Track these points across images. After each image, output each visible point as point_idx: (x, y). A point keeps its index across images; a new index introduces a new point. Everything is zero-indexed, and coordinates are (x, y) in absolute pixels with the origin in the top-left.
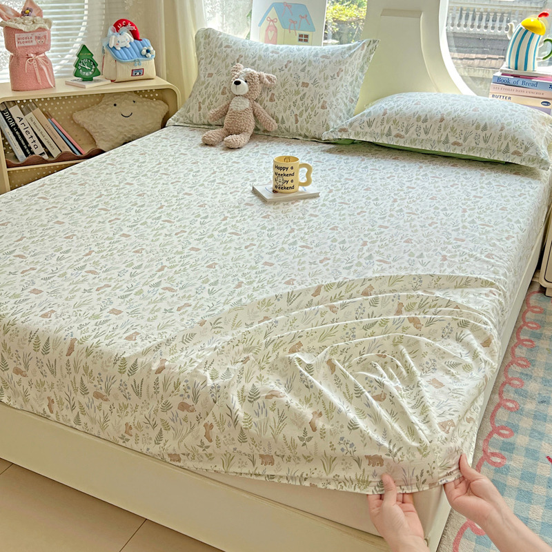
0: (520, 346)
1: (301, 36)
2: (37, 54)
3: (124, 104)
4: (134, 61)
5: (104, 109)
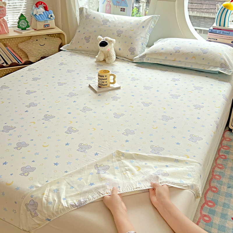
0: (220, 158)
1: (121, 9)
3: (41, 40)
4: (45, 21)
5: (32, 42)
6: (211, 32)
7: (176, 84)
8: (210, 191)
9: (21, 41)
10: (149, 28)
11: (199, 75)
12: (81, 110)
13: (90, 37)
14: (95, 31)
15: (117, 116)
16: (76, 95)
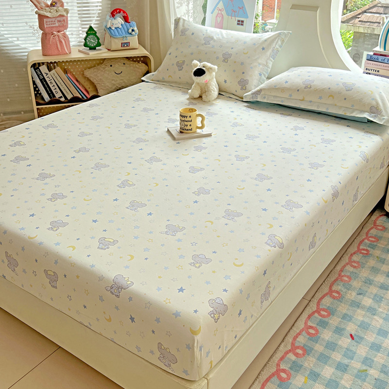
0: (358, 253)
1: (239, 21)
2: (59, 32)
3: (117, 66)
4: (123, 37)
5: (104, 68)
6: (370, 59)
7: (296, 134)
8: (329, 295)
9: (89, 66)
10: (273, 50)
11: (338, 124)
12: (146, 161)
13: (184, 62)
14: (192, 54)
15: (193, 170)
16: (145, 141)
